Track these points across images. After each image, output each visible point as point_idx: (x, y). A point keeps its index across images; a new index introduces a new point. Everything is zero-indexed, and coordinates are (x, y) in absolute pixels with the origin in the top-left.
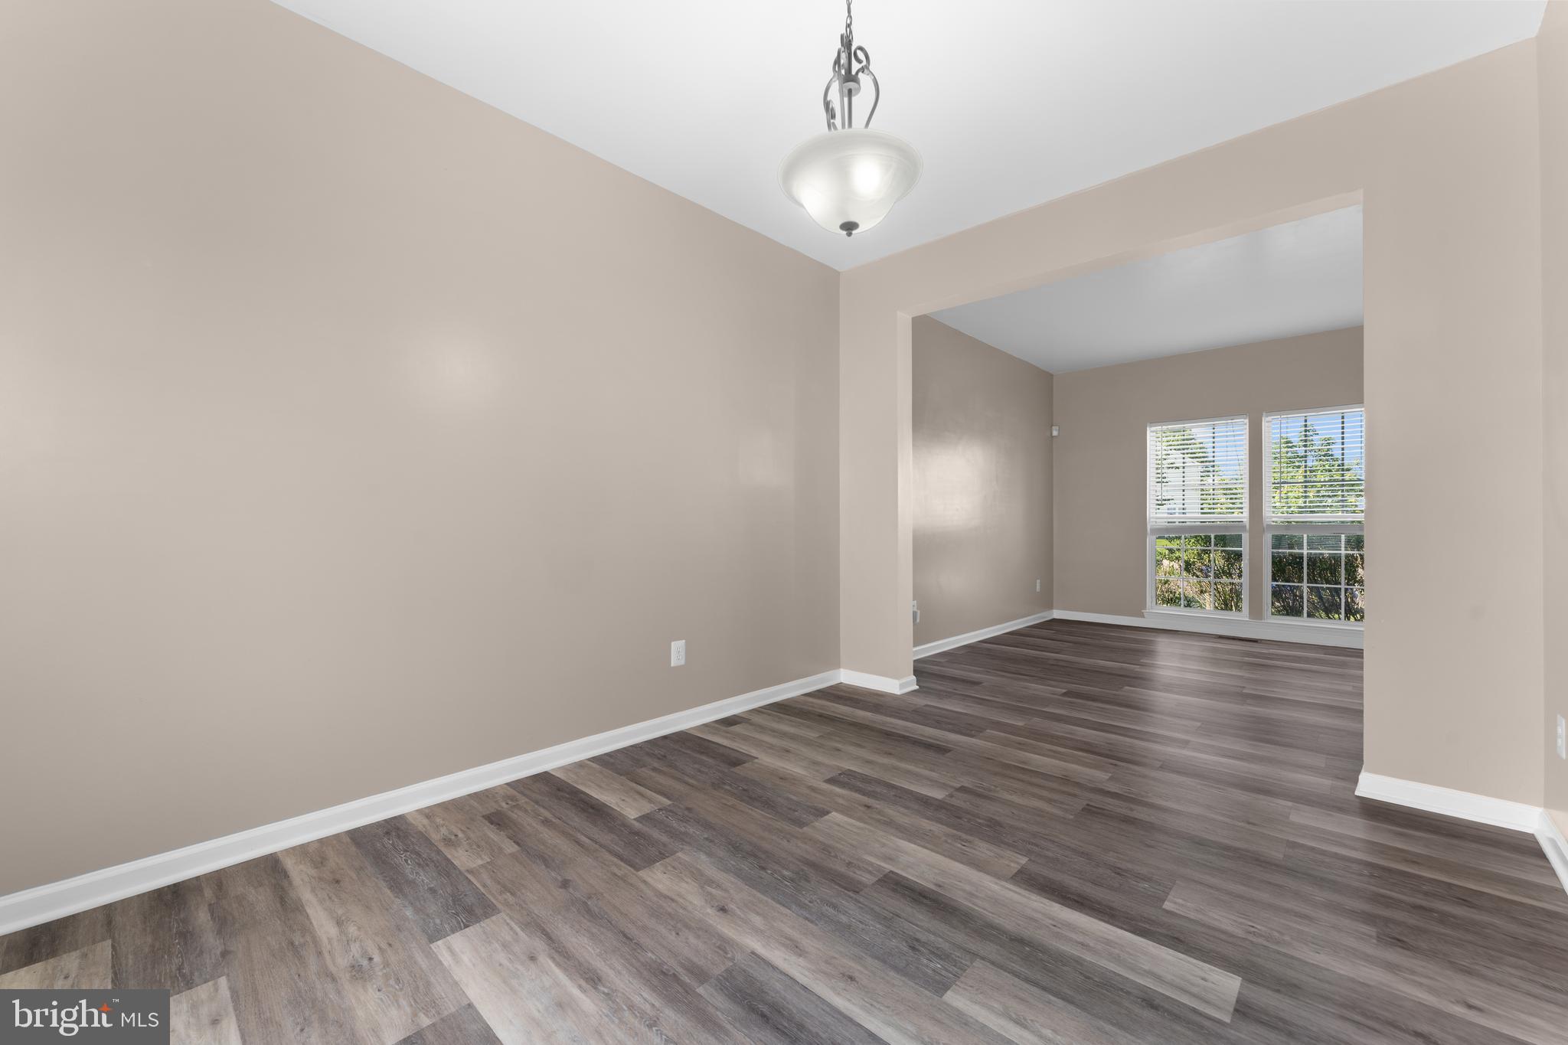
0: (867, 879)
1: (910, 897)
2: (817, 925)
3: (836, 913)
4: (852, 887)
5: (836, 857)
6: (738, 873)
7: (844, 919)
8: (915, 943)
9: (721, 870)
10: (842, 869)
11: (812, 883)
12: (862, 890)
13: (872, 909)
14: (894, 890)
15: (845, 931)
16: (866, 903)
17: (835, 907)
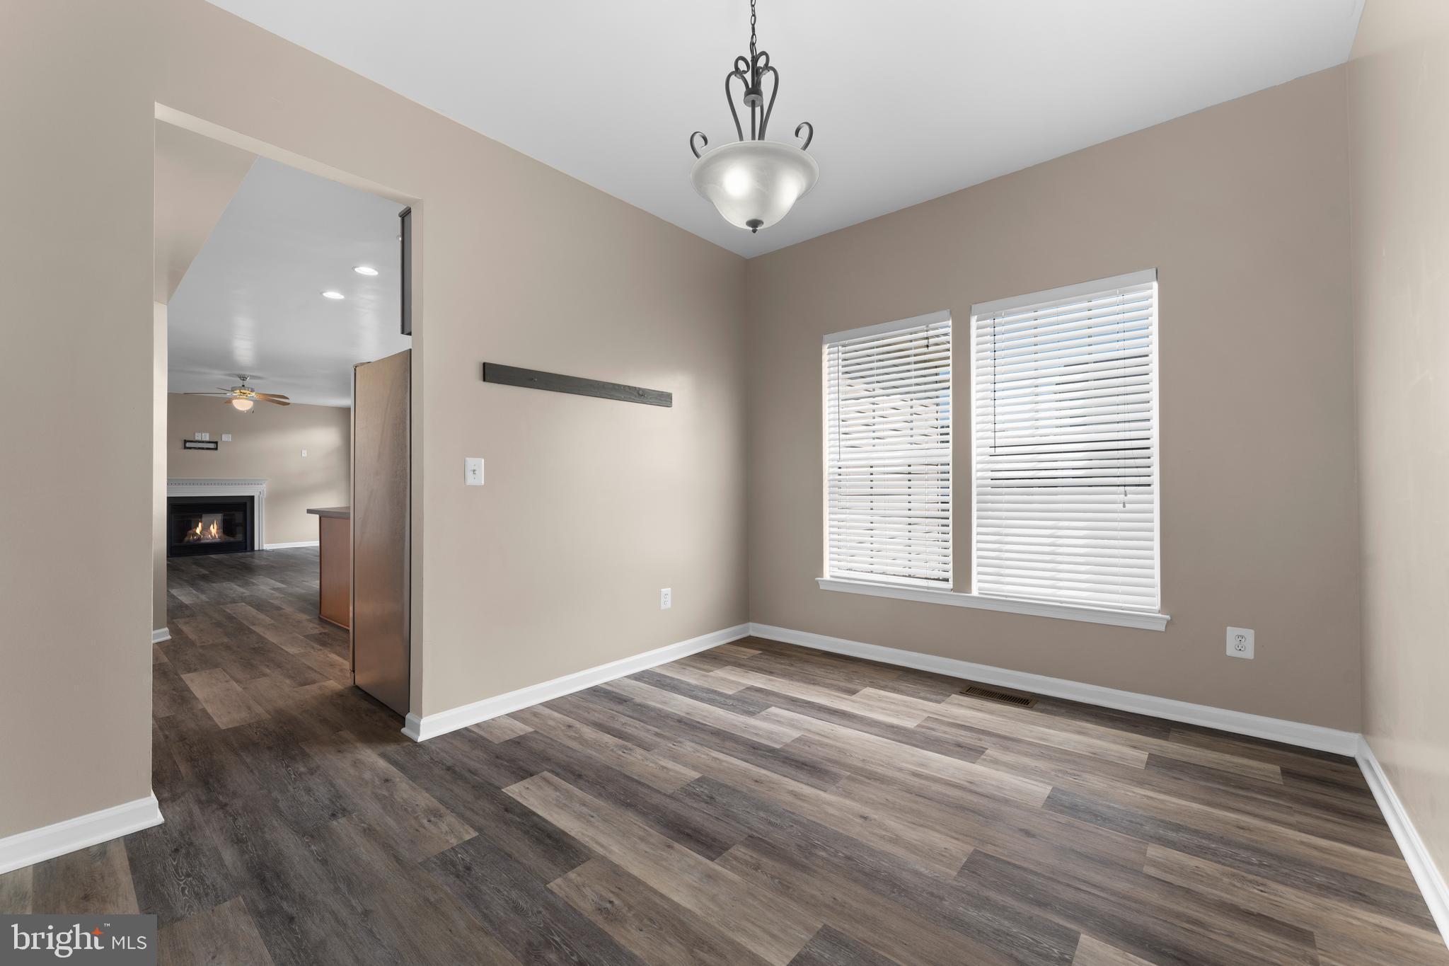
0: (739, 851)
1: (702, 834)
2: (784, 809)
3: (769, 818)
4: (754, 842)
5: (773, 877)
6: (872, 852)
7: (762, 814)
8: (709, 801)
9: (890, 854)
10: (765, 861)
11: (793, 844)
12: (746, 839)
13: (738, 822)
14: (714, 840)
15: (761, 806)
16: (744, 827)
17: (770, 823)
